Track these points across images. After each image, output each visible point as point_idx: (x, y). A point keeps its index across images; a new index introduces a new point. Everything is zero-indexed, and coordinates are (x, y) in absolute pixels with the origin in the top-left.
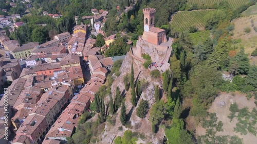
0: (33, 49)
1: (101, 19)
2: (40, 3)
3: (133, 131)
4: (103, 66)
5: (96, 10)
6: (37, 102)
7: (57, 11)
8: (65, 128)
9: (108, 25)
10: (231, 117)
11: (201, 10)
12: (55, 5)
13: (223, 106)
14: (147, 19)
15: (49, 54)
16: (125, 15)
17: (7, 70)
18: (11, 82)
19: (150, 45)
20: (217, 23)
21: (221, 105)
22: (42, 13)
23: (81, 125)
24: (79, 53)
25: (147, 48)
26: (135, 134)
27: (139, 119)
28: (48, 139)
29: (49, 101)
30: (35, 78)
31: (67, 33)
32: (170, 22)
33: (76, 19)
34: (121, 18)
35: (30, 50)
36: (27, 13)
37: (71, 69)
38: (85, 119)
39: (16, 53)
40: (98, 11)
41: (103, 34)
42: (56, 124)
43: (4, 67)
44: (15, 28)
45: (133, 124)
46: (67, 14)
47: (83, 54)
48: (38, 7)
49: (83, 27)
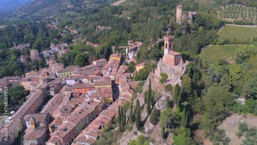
0: (74, 71)
1: (135, 49)
2: (85, 34)
3: (146, 135)
4: (131, 88)
5: (132, 41)
6: (71, 113)
7: (98, 42)
8: (91, 136)
9: (140, 54)
10: (240, 135)
11: (232, 45)
12: (97, 37)
13: (233, 125)
14: (166, 44)
15: (86, 76)
16: (156, 46)
17: (52, 86)
18: (52, 96)
19: (168, 65)
20: (248, 57)
21: (231, 124)
22: (85, 43)
23: (104, 134)
24: (112, 77)
25: (165, 68)
26: (147, 138)
27: (151, 125)
28: (75, 142)
29: (81, 113)
30: (72, 94)
31: (104, 59)
32: (200, 55)
33: (113, 48)
34: (152, 48)
35: (71, 72)
36: (73, 42)
37: (103, 89)
38: (108, 129)
39: (60, 74)
40: (134, 42)
41: (135, 62)
42: (84, 131)
43: (49, 83)
44: (62, 54)
45: (146, 130)
46: (106, 44)
47: (115, 78)
48: (83, 38)
49: (119, 55)
